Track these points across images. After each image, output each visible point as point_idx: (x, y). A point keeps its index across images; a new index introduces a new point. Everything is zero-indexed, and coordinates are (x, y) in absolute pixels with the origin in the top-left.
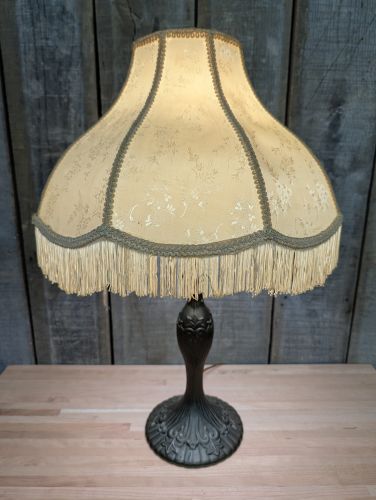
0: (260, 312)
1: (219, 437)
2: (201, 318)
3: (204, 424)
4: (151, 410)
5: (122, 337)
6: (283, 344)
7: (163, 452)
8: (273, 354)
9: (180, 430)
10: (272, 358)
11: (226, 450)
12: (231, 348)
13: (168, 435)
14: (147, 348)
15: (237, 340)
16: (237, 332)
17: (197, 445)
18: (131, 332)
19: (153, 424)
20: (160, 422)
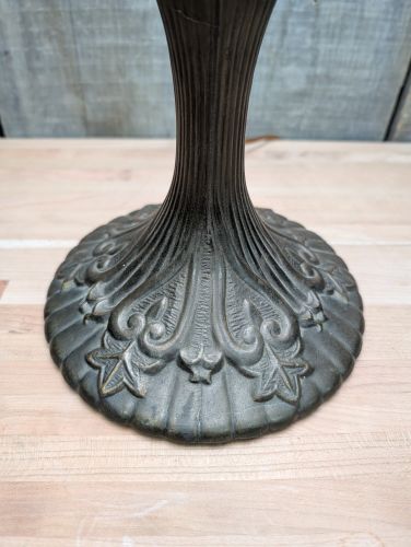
1: (296, 335)
3: (242, 294)
4: (74, 243)
5: (7, 55)
7: (90, 385)
9: (152, 312)
10: (399, 127)
11: (319, 380)
12: (302, 95)
13: (112, 330)
14: (80, 90)
16: (324, 46)
17: (216, 369)
19: (69, 286)
20: (90, 281)
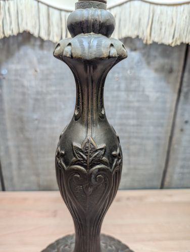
0: (158, 138)
2: (103, 145)
5: (10, 164)
6: (178, 170)
8: (167, 179)
15: (132, 166)
18: (20, 159)
